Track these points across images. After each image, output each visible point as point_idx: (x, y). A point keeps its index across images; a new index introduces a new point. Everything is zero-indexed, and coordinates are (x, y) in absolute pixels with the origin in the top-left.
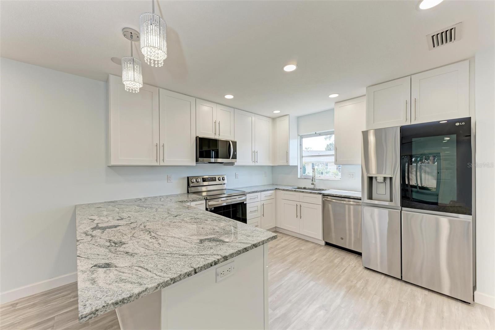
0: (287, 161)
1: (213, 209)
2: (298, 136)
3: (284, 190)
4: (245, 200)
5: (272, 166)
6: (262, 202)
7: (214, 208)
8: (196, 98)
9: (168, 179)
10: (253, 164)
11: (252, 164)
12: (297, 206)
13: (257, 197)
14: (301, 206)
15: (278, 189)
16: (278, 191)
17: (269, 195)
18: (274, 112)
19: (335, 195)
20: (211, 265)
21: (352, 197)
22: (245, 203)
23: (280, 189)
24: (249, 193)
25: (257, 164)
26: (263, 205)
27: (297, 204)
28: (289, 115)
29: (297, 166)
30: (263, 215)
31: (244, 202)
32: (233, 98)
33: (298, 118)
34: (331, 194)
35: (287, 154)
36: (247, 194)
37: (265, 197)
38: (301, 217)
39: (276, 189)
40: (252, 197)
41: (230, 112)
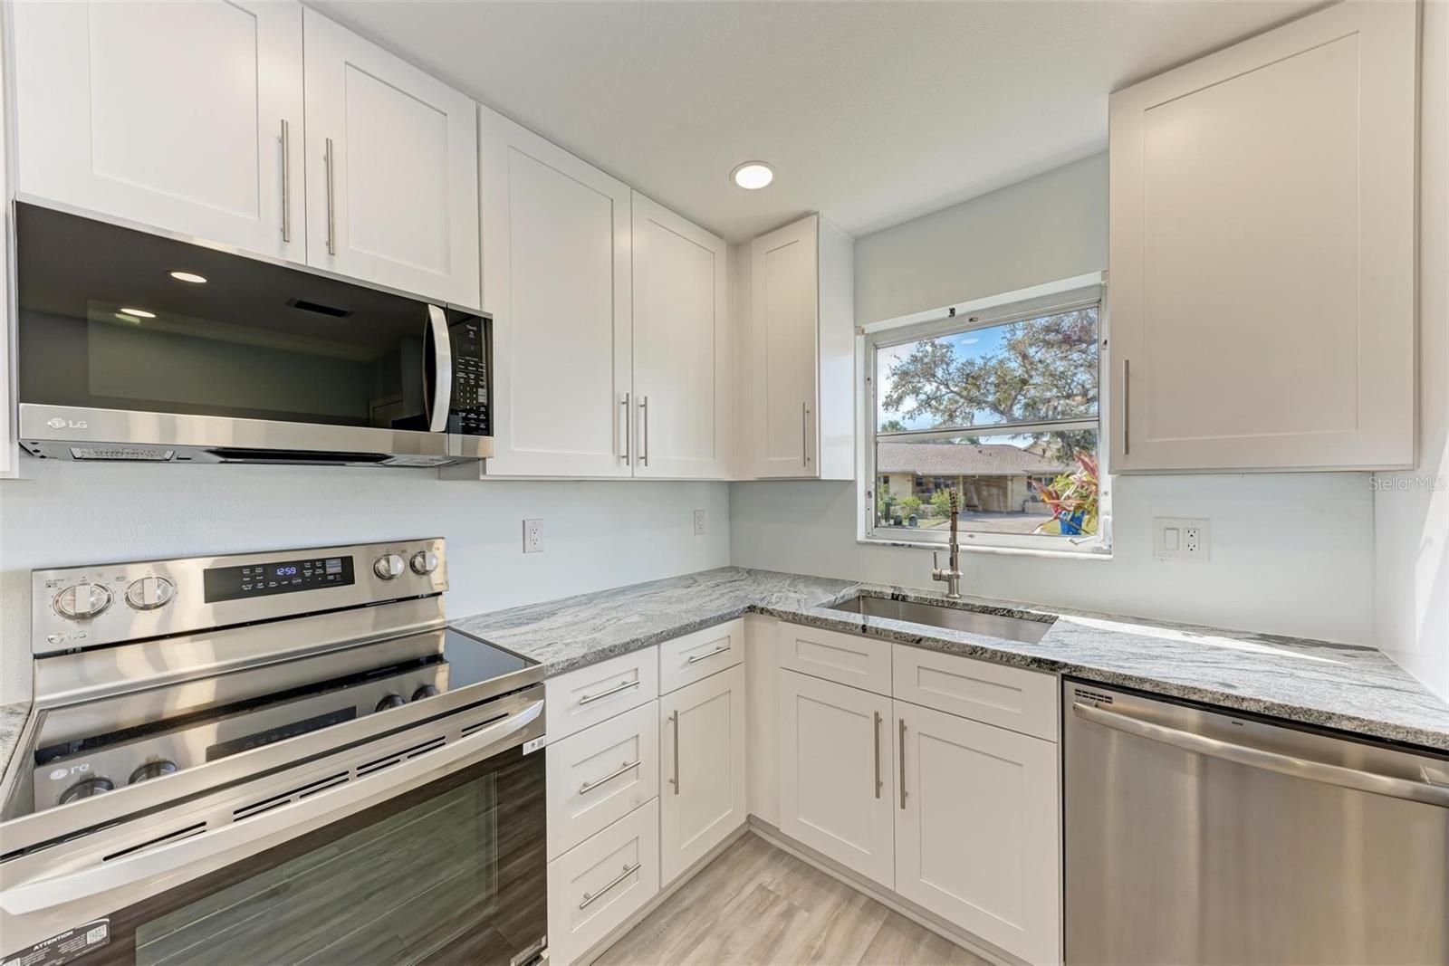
0: (808, 459)
2: (857, 334)
3: (795, 619)
4: (539, 724)
5: (732, 486)
6: (669, 706)
10: (624, 472)
11: (608, 467)
12: (878, 720)
13: (629, 678)
14: (903, 728)
15: (762, 611)
16: (762, 625)
17: (712, 650)
19: (1175, 693)
21: (1346, 726)
22: (530, 749)
23: (771, 613)
24: (571, 666)
25: (642, 472)
26: (675, 719)
27: (877, 714)
28: (817, 213)
29: (851, 484)
30: (676, 782)
33: (859, 242)
34: (1143, 680)
35: (808, 416)
36: (556, 676)
37: (684, 666)
38: (904, 794)
39: (752, 609)
40: (590, 693)
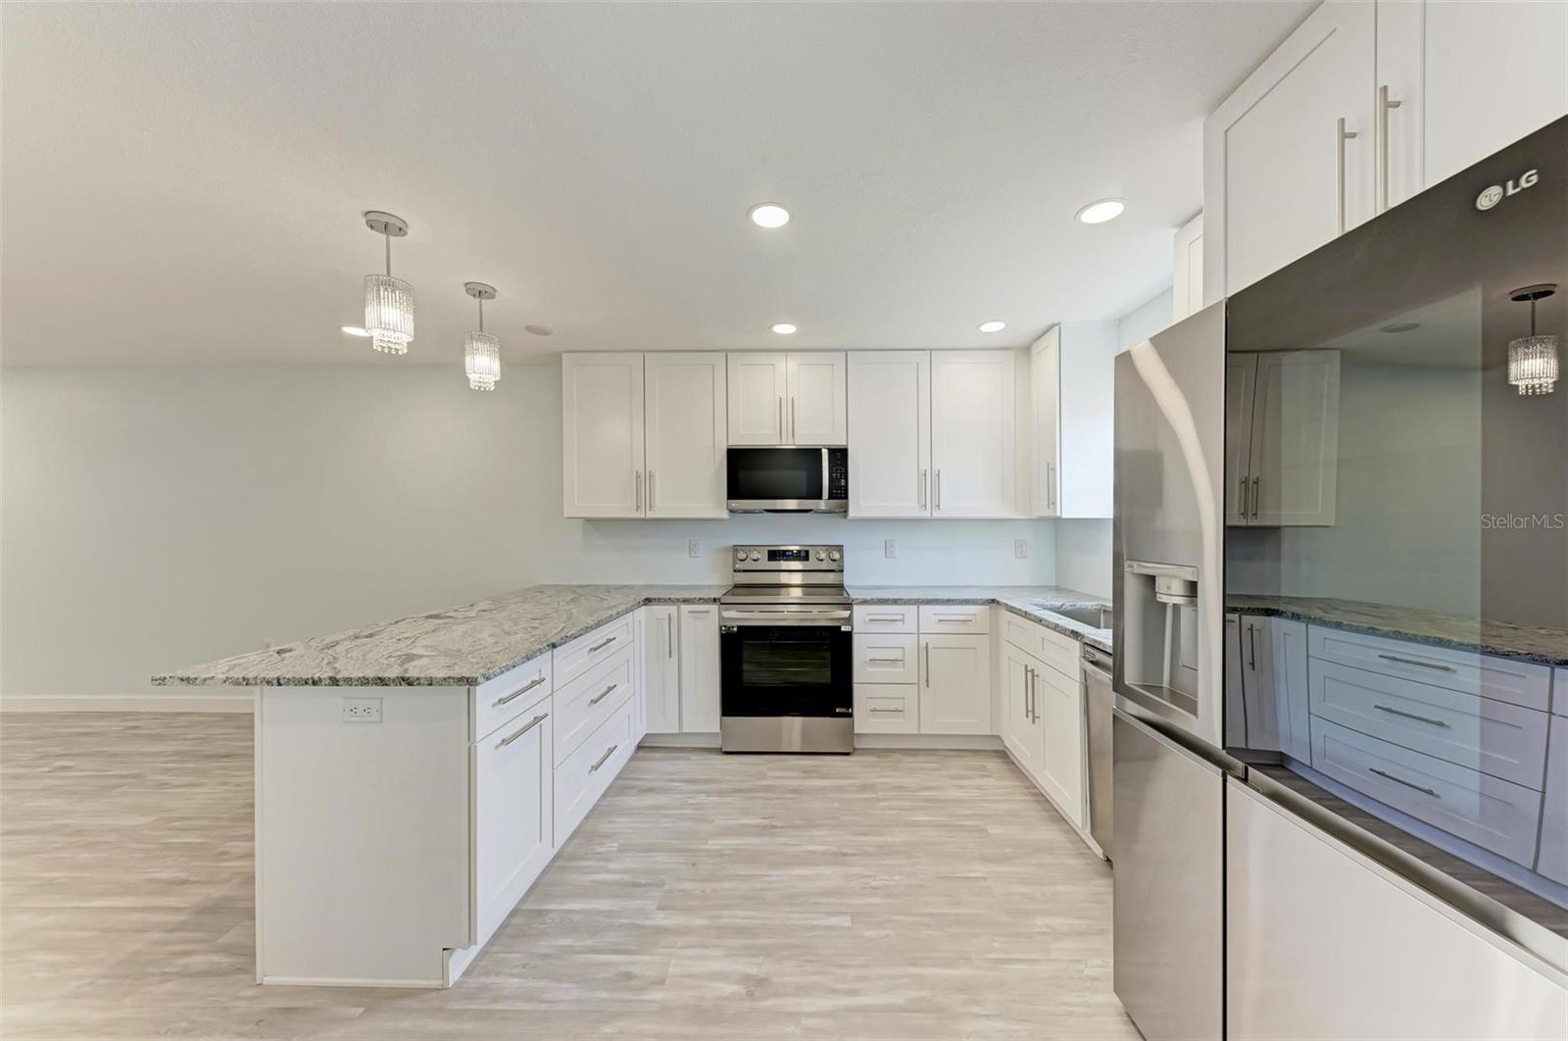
0: (1052, 504)
1: (735, 629)
4: (849, 620)
6: (922, 639)
7: (739, 627)
8: (727, 351)
9: (692, 549)
10: (925, 515)
12: (1026, 671)
13: (899, 617)
14: (1035, 676)
15: (997, 602)
16: (999, 610)
17: (962, 618)
18: (985, 328)
20: (306, 683)
22: (843, 629)
23: (1000, 604)
24: (865, 602)
25: (939, 514)
26: (927, 648)
31: (840, 627)
32: (796, 332)
35: (1052, 473)
36: (856, 604)
37: (937, 622)
38: (1035, 717)
39: (993, 600)
40: (877, 618)
41: (833, 365)
